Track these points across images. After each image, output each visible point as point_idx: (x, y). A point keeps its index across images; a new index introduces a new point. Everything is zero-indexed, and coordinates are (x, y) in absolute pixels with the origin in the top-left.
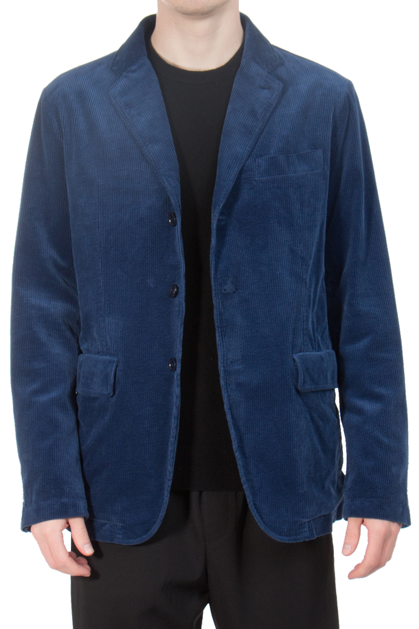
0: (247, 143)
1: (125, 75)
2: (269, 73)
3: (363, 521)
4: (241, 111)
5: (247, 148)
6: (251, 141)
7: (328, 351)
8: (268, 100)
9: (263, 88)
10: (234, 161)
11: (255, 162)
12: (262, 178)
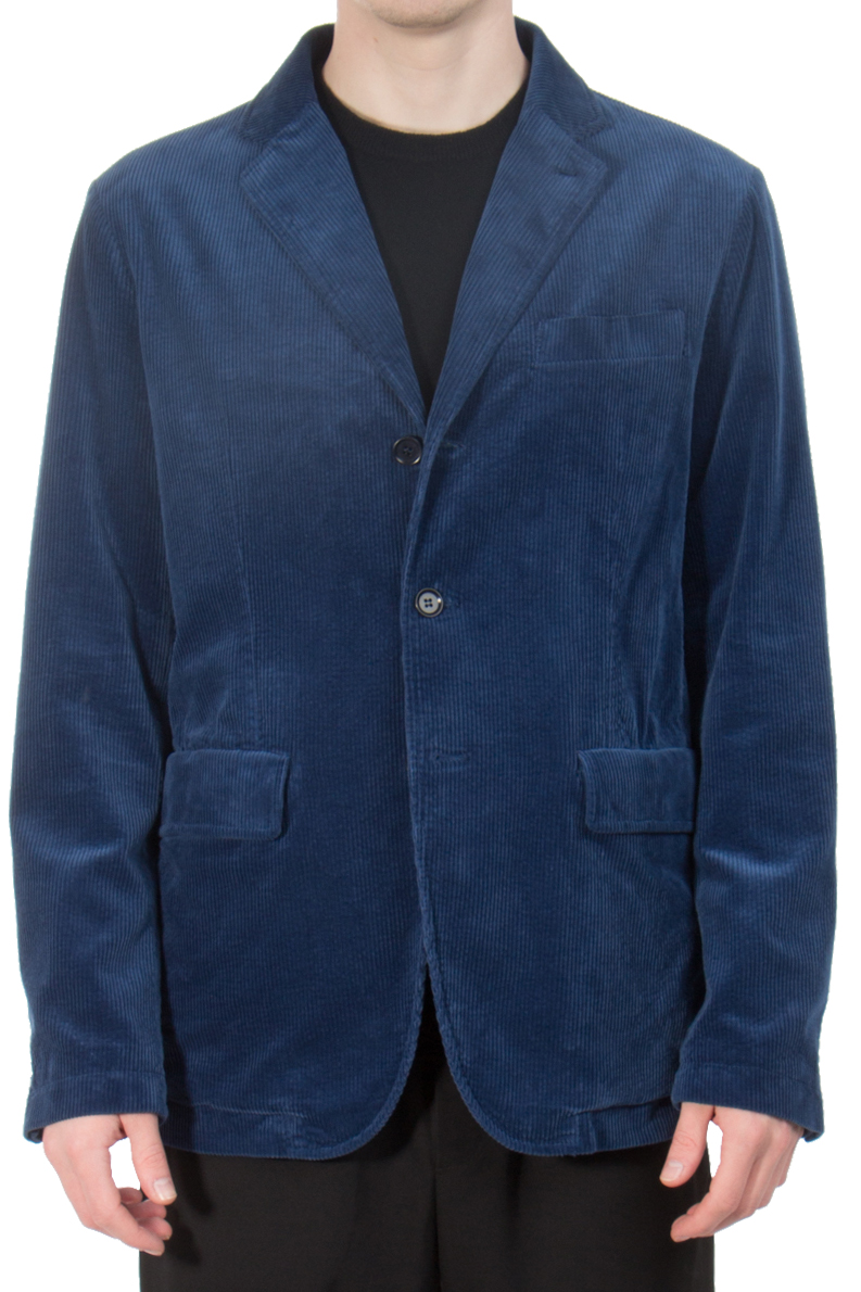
0: (518, 288)
1: (274, 143)
2: (578, 142)
3: (713, 1116)
4: (511, 217)
5: (518, 298)
6: (529, 282)
7: (675, 749)
8: (572, 197)
9: (563, 173)
10: (487, 324)
11: (536, 329)
12: (549, 364)
